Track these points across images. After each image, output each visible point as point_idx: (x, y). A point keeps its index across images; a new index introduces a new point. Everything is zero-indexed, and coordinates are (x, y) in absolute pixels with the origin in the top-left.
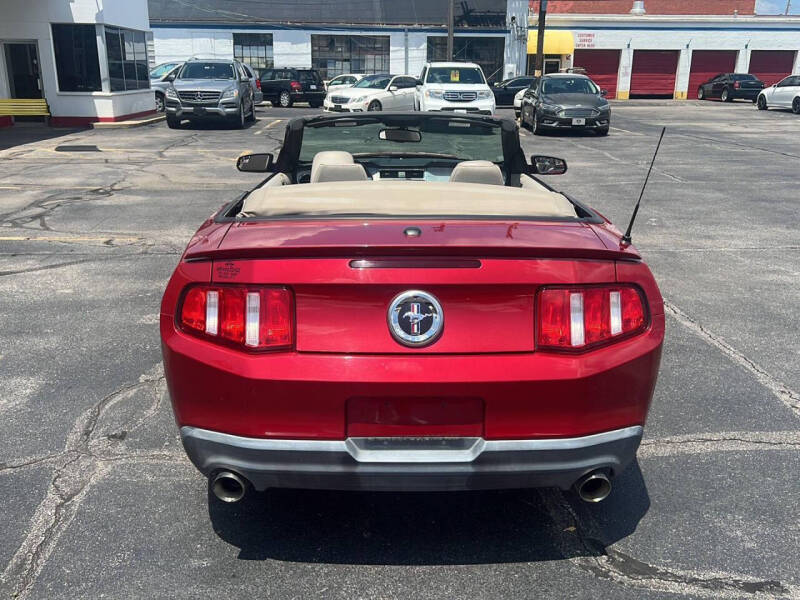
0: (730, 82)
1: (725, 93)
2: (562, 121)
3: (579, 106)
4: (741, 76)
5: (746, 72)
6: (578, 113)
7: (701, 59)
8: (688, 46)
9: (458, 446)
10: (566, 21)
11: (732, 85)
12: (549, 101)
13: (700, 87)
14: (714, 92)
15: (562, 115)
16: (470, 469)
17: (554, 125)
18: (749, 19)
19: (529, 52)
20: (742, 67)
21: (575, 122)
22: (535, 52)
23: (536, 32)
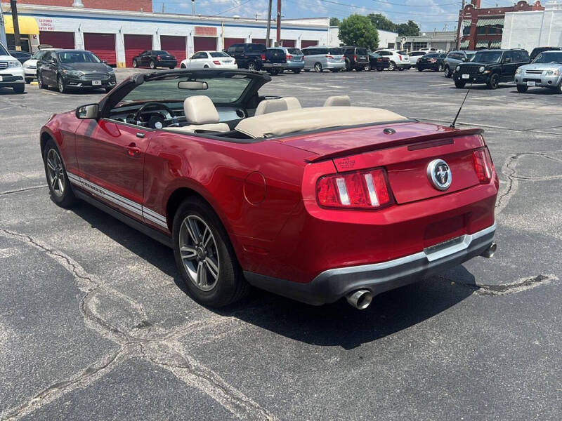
0: (155, 56)
1: (152, 63)
2: (84, 83)
3: (94, 71)
4: (158, 52)
5: (159, 49)
6: (96, 77)
7: (130, 40)
8: (120, 31)
9: (459, 241)
10: (30, 9)
11: (156, 58)
12: (70, 68)
13: (134, 59)
14: (143, 63)
15: (83, 79)
16: (466, 252)
17: (79, 85)
18: (151, 15)
19: (7, 32)
20: (157, 46)
21: (94, 83)
22: (12, 32)
23: (11, 17)
